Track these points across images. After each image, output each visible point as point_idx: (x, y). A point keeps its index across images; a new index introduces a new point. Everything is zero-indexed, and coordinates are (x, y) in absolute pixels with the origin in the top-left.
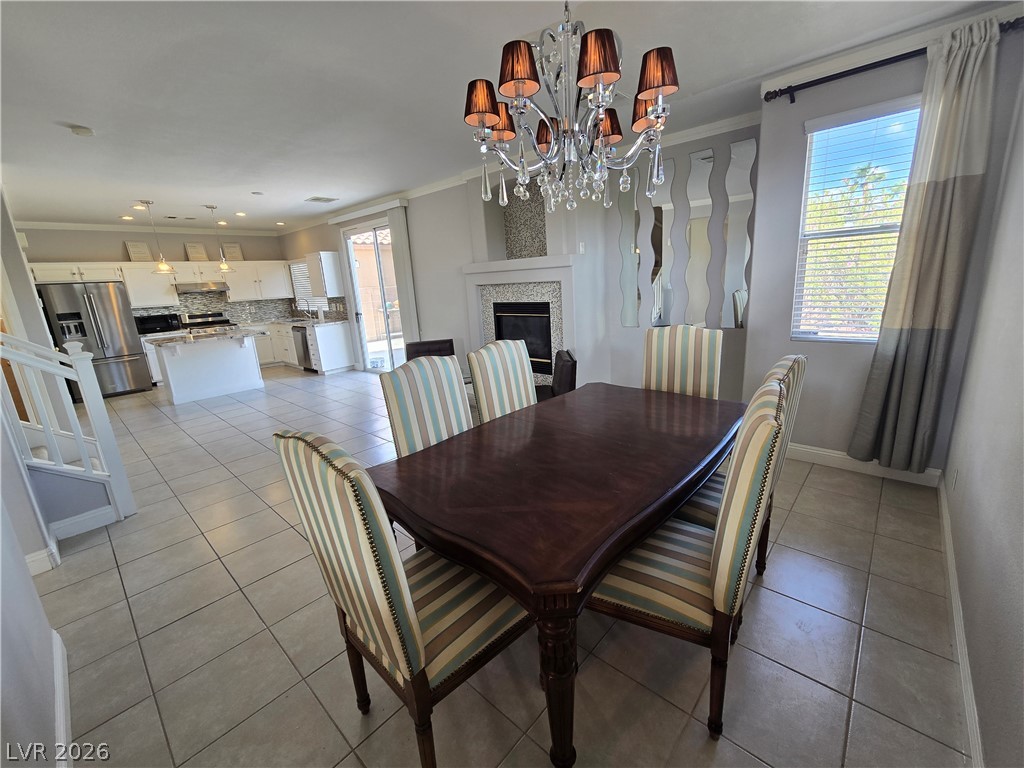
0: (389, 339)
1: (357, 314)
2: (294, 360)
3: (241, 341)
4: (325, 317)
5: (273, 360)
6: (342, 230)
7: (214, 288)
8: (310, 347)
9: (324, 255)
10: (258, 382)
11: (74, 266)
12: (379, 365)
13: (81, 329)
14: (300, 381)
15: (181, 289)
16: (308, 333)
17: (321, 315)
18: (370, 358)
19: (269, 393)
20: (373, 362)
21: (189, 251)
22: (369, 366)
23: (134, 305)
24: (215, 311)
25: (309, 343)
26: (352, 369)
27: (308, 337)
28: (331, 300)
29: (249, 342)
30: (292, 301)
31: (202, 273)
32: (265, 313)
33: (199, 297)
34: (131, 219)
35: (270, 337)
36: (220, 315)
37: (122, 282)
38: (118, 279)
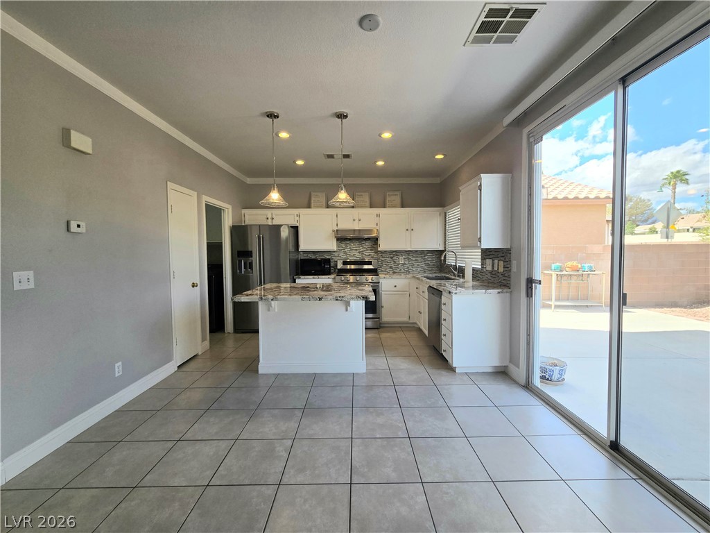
1: (530, 281)
4: (473, 279)
5: (406, 319)
8: (443, 320)
9: (486, 178)
11: (269, 212)
15: (340, 235)
16: (444, 299)
21: (357, 199)
24: (368, 258)
25: (443, 315)
27: (442, 306)
28: (487, 254)
30: (442, 253)
31: (360, 220)
32: (413, 265)
33: (357, 244)
34: (303, 163)
35: (408, 293)
36: (370, 263)
37: (297, 227)
38: (295, 224)
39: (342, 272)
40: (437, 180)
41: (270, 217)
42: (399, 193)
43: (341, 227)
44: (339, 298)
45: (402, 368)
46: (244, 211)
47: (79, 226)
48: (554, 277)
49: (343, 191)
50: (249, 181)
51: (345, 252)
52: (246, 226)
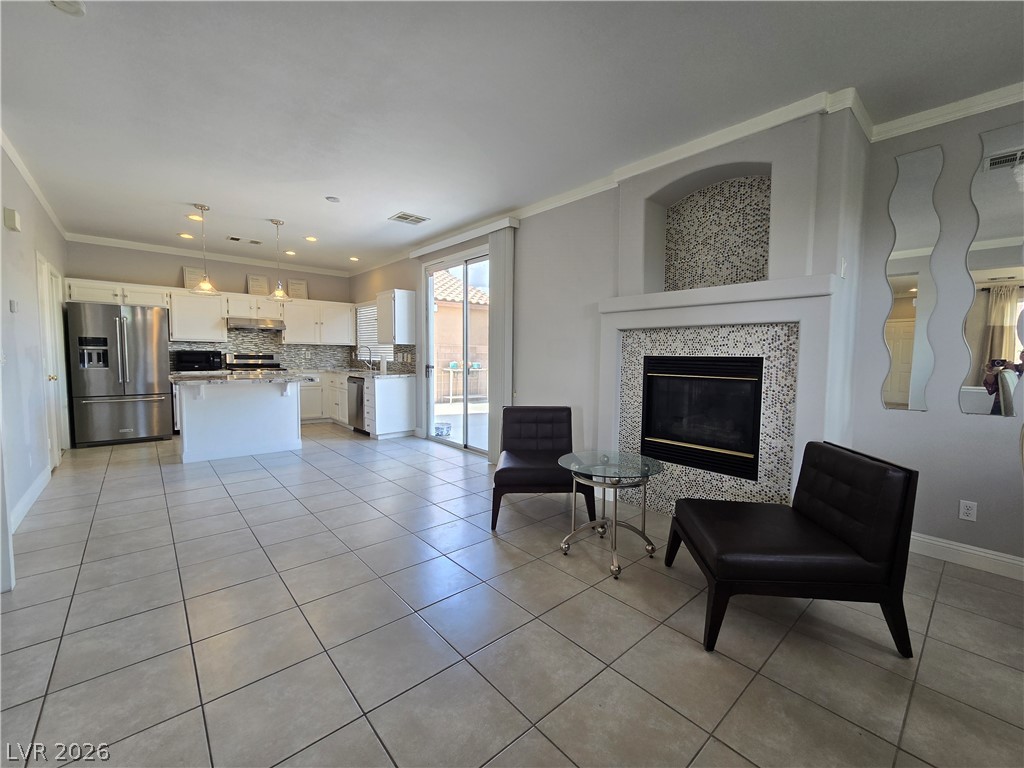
0: (466, 402)
1: (428, 367)
2: (343, 415)
3: (283, 387)
4: (388, 369)
5: (319, 415)
6: (424, 265)
7: (270, 326)
8: (365, 403)
9: (398, 292)
10: (294, 440)
11: (118, 287)
12: (445, 432)
13: (104, 358)
14: (346, 445)
15: (232, 325)
16: (366, 385)
17: (384, 367)
18: (435, 422)
19: (305, 458)
20: (437, 429)
21: (251, 283)
22: (433, 433)
23: (176, 337)
24: (267, 352)
25: (366, 397)
26: (411, 435)
27: (365, 390)
28: (399, 349)
29: (293, 389)
30: (353, 349)
31: (259, 308)
32: (322, 360)
33: (252, 335)
34: (192, 237)
35: (320, 388)
36: (270, 357)
37: (170, 310)
38: (165, 306)
39: (231, 367)
40: (346, 275)
41: (119, 292)
42: (304, 283)
43: (233, 314)
46: (69, 281)
48: (452, 373)
50: (68, 236)
51: (235, 345)
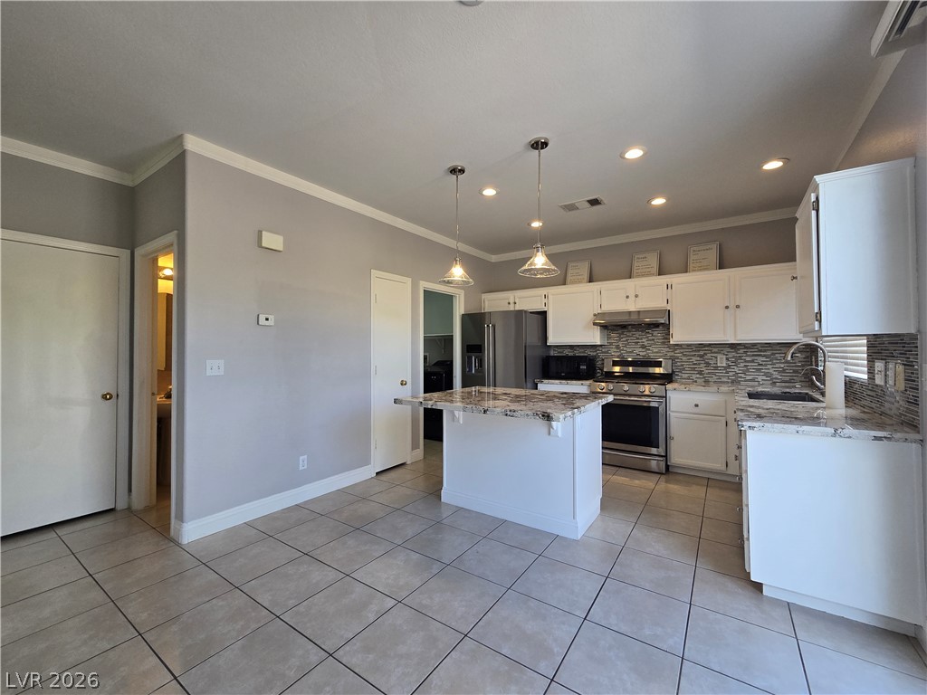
5: (721, 467)
11: (511, 295)
21: (636, 264)
23: (551, 340)
24: (657, 357)
31: (636, 296)
32: (748, 370)
33: (638, 334)
34: (541, 224)
35: (723, 419)
36: (659, 364)
37: (546, 312)
38: (541, 308)
41: (512, 302)
42: (713, 246)
43: (607, 308)
44: (508, 413)
45: (648, 550)
46: (484, 296)
47: (267, 319)
49: (540, 254)
50: (494, 258)
51: (618, 347)
52: (484, 313)
